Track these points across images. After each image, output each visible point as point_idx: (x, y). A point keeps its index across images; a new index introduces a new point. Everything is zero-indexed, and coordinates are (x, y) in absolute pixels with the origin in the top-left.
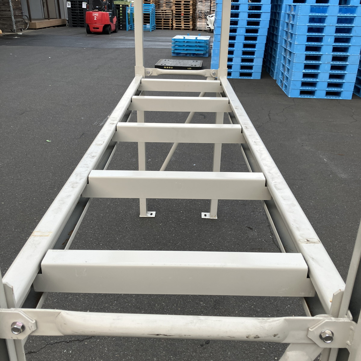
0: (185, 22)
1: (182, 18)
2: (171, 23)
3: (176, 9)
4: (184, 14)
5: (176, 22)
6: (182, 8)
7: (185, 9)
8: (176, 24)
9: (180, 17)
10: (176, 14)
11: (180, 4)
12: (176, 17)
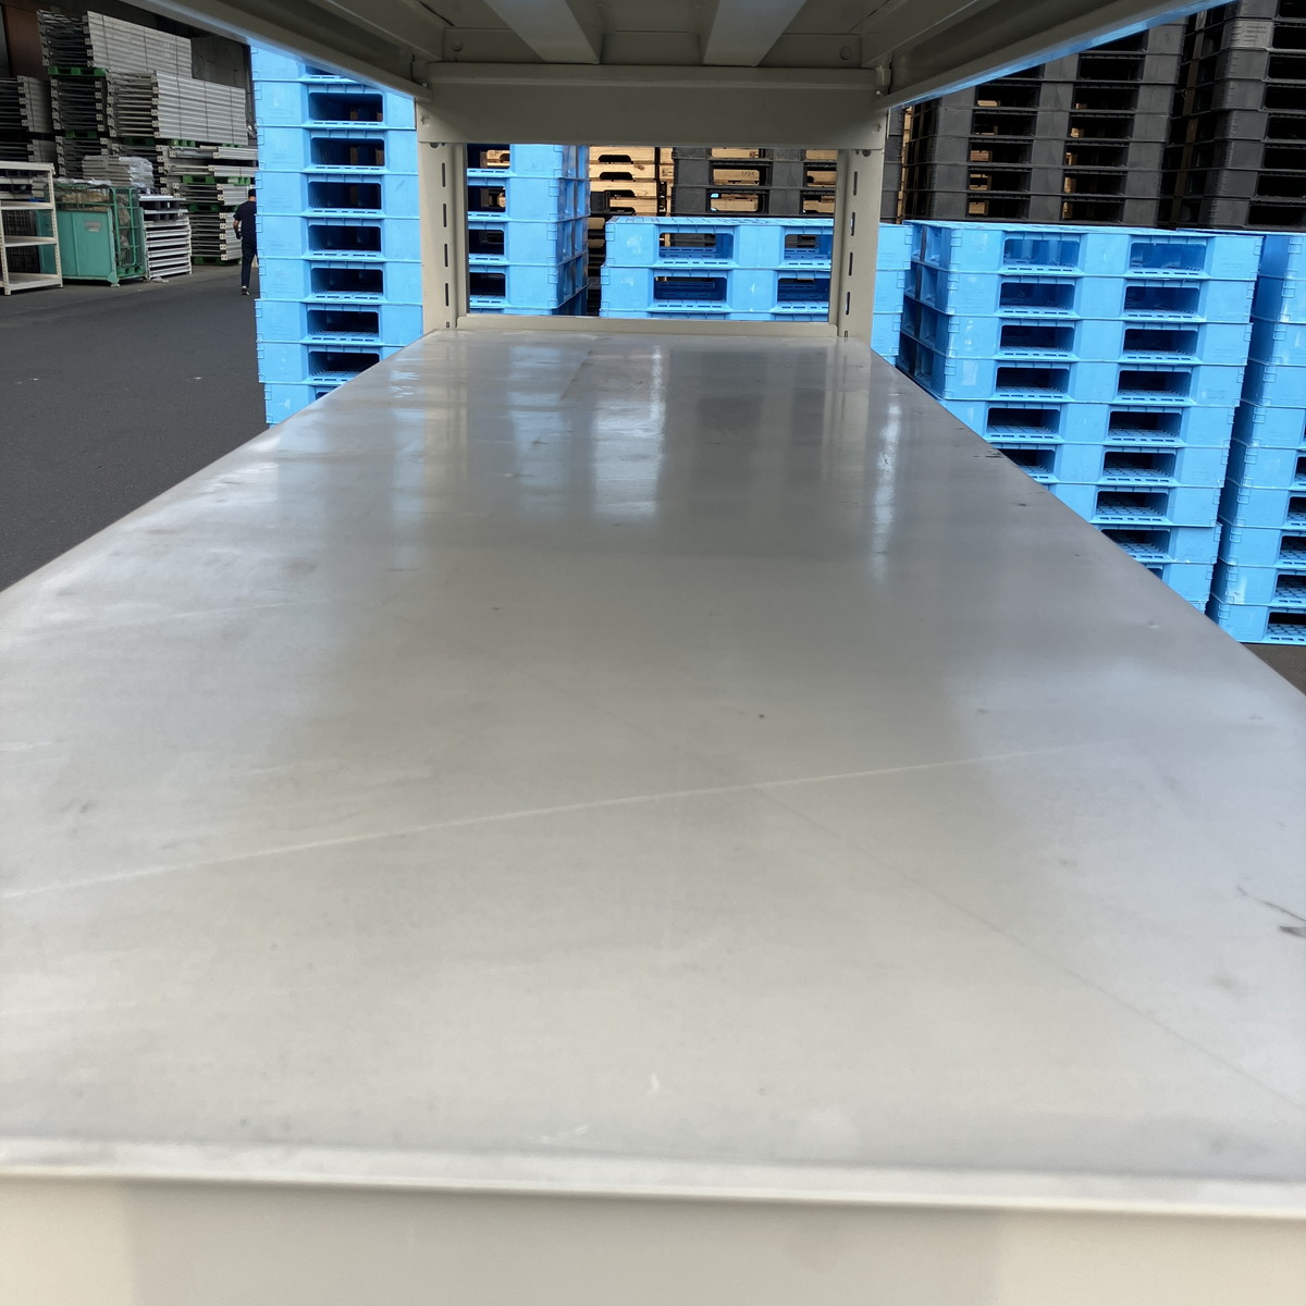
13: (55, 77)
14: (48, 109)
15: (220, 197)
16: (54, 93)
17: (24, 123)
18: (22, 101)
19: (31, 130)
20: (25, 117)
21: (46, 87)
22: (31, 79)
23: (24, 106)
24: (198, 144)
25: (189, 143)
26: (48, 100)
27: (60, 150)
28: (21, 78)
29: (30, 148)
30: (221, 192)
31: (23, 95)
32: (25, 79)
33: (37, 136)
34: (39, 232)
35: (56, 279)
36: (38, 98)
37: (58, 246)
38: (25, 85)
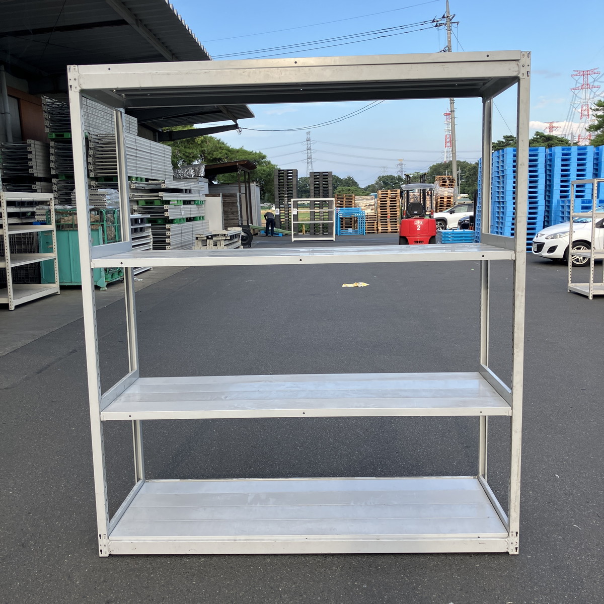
0: (391, 224)
1: (388, 220)
2: (375, 226)
3: (381, 212)
4: (391, 217)
5: (381, 225)
6: (388, 210)
7: (391, 212)
8: (382, 227)
9: (386, 220)
10: (381, 217)
11: (386, 206)
12: (381, 220)
13: (52, 140)
14: (47, 161)
15: (166, 214)
16: (52, 151)
17: (31, 171)
18: (29, 156)
19: (35, 175)
20: (31, 167)
21: (47, 147)
22: (36, 142)
23: (31, 160)
24: (147, 180)
25: (141, 179)
26: (47, 155)
27: (55, 187)
28: (29, 141)
29: (34, 187)
30: (167, 210)
31: (31, 152)
32: (32, 141)
33: (39, 179)
34: (41, 249)
35: (54, 288)
36: (41, 154)
37: (57, 260)
38: (32, 145)
